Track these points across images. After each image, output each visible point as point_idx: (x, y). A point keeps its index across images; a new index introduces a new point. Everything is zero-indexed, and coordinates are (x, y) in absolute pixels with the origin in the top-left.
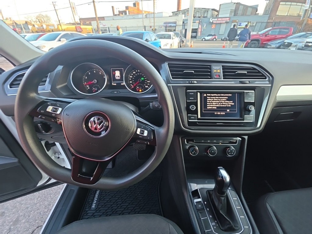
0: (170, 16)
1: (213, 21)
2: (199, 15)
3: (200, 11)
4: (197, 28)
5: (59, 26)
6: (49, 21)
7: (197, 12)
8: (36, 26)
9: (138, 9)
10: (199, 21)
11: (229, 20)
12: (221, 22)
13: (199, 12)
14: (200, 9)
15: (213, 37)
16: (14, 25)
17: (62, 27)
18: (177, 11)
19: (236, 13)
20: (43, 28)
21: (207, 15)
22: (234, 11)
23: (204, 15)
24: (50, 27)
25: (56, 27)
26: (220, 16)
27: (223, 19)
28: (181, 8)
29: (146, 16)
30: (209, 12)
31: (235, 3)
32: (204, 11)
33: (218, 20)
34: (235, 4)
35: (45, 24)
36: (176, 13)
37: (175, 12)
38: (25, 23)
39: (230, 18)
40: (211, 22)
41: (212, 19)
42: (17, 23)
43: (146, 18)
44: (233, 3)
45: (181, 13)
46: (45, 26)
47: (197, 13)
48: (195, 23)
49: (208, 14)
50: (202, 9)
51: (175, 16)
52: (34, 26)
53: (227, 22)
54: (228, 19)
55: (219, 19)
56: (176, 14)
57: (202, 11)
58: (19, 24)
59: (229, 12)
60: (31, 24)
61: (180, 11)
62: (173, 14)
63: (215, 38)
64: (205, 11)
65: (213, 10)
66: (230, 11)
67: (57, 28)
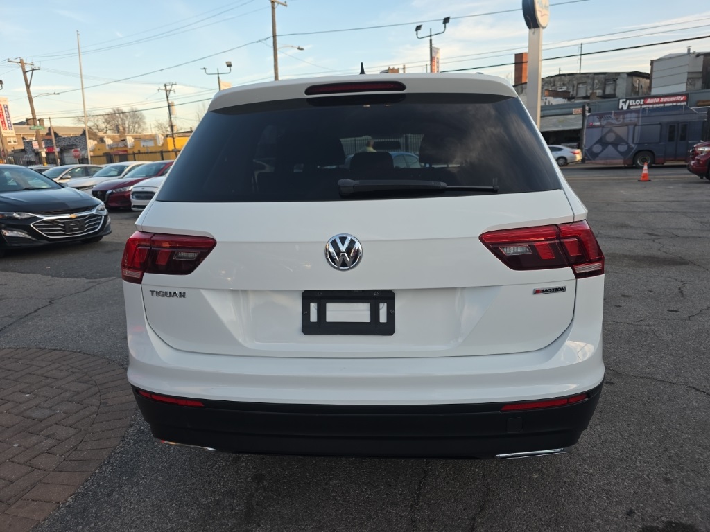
1: (629, 106)
2: (586, 92)
3: (589, 81)
4: (580, 127)
5: (170, 140)
6: (137, 126)
7: (578, 84)
8: (109, 141)
10: (581, 109)
11: (686, 100)
13: (586, 82)
14: (588, 77)
16: (51, 140)
17: (176, 143)
18: (515, 86)
20: (126, 146)
21: (615, 90)
22: (700, 75)
23: (604, 91)
24: (143, 144)
25: (160, 144)
26: (654, 92)
27: (663, 100)
30: (618, 82)
31: (698, 55)
32: (603, 80)
33: (645, 104)
34: (702, 57)
35: (132, 136)
38: (82, 135)
39: (686, 95)
40: (625, 108)
41: (625, 102)
42: (60, 135)
44: (694, 55)
46: (130, 141)
47: (580, 86)
48: (572, 114)
49: (618, 87)
50: (596, 76)
52: (102, 140)
54: (682, 98)
55: (649, 101)
57: (596, 81)
58: (63, 136)
59: (686, 80)
60: (94, 136)
64: (606, 80)
66: (685, 76)
67: (163, 145)
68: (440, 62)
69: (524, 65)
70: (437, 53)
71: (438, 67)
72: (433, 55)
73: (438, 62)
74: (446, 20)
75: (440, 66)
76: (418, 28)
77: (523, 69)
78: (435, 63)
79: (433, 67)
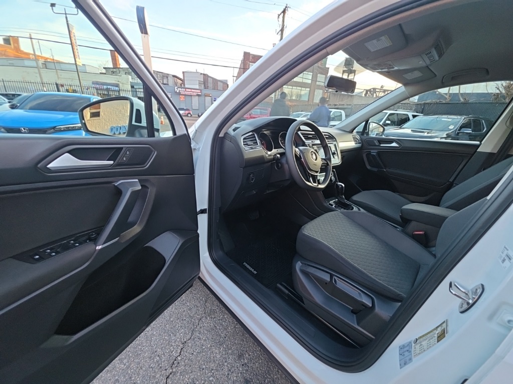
0: (101, 73)
9: (17, 49)
11: (200, 92)
12: (192, 94)
15: (187, 112)
18: (114, 68)
19: (206, 86)
21: (168, 82)
22: (203, 83)
23: (163, 82)
26: (186, 86)
27: (192, 90)
29: (45, 64)
30: (169, 78)
31: (201, 74)
33: (185, 91)
36: (112, 70)
37: (109, 68)
39: (200, 90)
40: (178, 91)
41: (177, 89)
43: (46, 68)
45: (123, 73)
50: (158, 73)
51: (112, 75)
53: (198, 95)
54: (198, 91)
55: (187, 90)
56: (113, 72)
57: (159, 76)
59: (198, 84)
61: (120, 69)
62: (106, 71)
63: (190, 113)
64: (163, 76)
65: (174, 76)
66: (198, 82)
72: (71, 29)
75: (77, 40)
76: (53, 5)
77: (116, 60)
78: (72, 35)
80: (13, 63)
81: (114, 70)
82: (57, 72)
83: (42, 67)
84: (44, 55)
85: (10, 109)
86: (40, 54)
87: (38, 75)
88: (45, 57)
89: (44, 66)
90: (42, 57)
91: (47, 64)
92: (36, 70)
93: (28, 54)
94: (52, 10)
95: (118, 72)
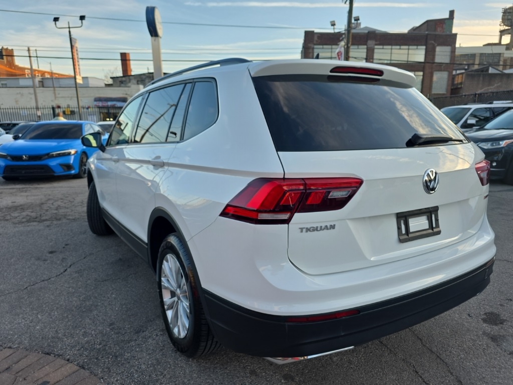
0: (107, 85)
18: (124, 76)
28: (131, 71)
29: (42, 82)
36: (120, 79)
37: (117, 77)
43: (43, 87)
45: (134, 81)
51: (120, 86)
56: (122, 82)
61: (131, 77)
62: (114, 81)
68: (79, 50)
69: (128, 62)
70: (75, 42)
71: (77, 54)
72: (73, 44)
73: (77, 50)
74: (82, 18)
75: (79, 53)
76: (56, 19)
77: (128, 65)
78: (74, 50)
79: (74, 54)
80: (6, 84)
81: (124, 79)
82: (54, 90)
83: (38, 86)
84: (41, 69)
85: (13, 140)
86: (37, 68)
87: (33, 96)
88: (42, 71)
89: (41, 83)
90: (39, 71)
91: (44, 81)
92: (32, 90)
93: (23, 69)
94: (55, 25)
95: (128, 81)
